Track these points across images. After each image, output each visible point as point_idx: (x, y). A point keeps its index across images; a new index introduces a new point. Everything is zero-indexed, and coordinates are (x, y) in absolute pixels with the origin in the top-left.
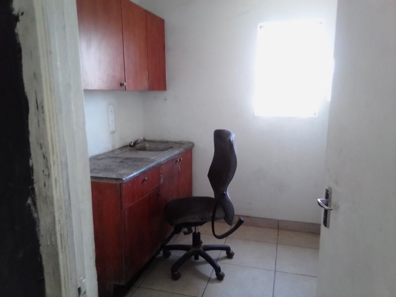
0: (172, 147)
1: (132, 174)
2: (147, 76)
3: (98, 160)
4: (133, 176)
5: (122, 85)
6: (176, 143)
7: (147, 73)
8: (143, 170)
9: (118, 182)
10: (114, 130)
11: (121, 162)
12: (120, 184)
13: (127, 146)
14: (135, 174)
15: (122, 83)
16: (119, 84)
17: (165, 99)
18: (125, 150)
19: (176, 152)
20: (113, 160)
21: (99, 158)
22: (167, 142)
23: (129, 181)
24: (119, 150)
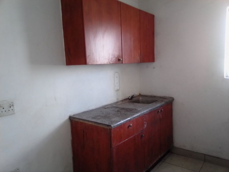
0: (157, 101)
1: (119, 122)
2: (139, 53)
3: (105, 108)
4: (120, 124)
5: (119, 60)
6: (160, 97)
7: (139, 51)
8: (129, 119)
9: (108, 128)
10: (118, 89)
11: (118, 111)
12: (110, 129)
13: (127, 99)
14: (122, 121)
15: (120, 59)
16: (118, 60)
17: (154, 68)
18: (125, 102)
19: (158, 105)
20: (114, 109)
21: (106, 107)
22: (155, 97)
23: (117, 127)
24: (121, 102)
